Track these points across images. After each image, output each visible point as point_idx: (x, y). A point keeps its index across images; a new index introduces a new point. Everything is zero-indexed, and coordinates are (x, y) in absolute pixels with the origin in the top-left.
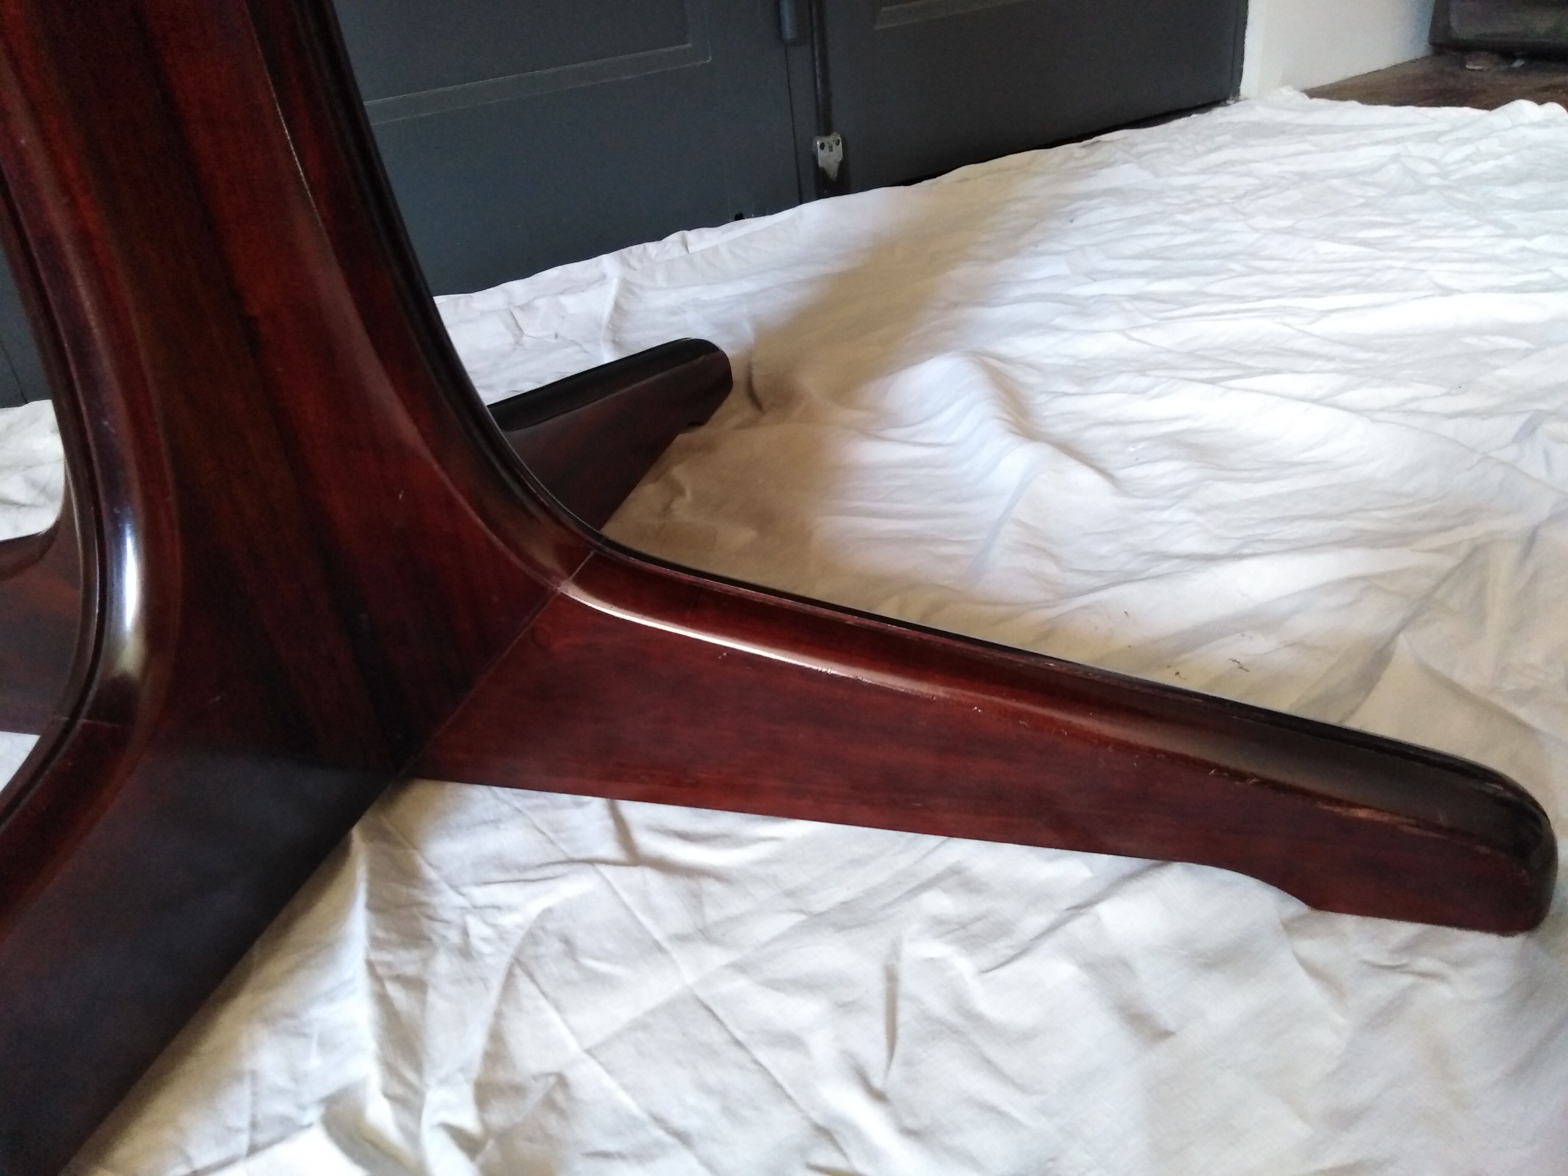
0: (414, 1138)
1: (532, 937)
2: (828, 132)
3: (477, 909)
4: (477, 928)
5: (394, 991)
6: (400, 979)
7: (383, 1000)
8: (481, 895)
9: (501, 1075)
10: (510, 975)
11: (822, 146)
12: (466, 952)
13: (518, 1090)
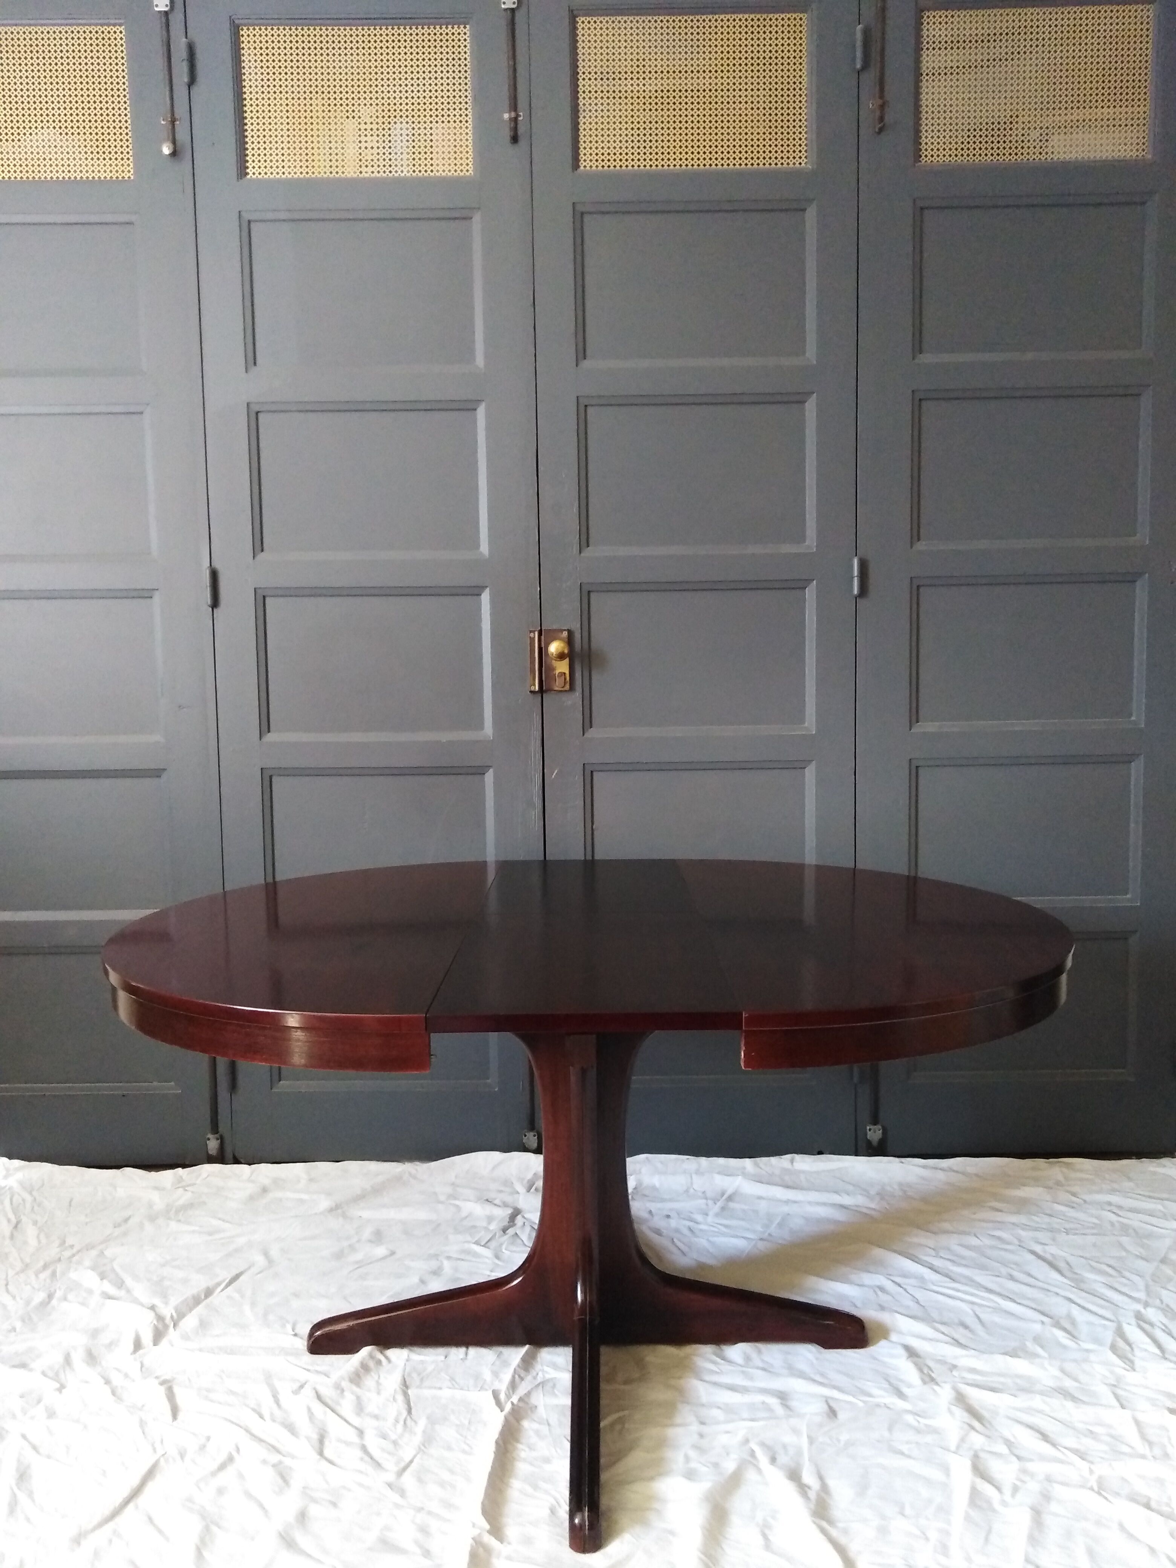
0: (506, 1403)
1: (548, 1380)
2: (875, 1124)
3: (543, 1371)
4: (540, 1374)
5: (517, 1376)
6: (519, 1376)
7: (513, 1377)
8: (546, 1368)
9: (526, 1400)
10: (539, 1385)
11: (870, 1130)
12: (535, 1378)
13: (527, 1403)
